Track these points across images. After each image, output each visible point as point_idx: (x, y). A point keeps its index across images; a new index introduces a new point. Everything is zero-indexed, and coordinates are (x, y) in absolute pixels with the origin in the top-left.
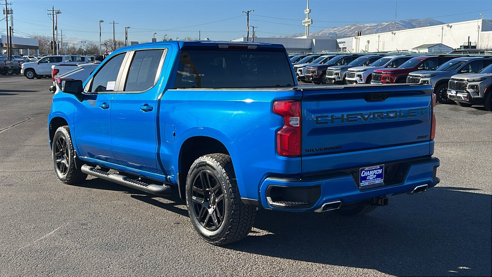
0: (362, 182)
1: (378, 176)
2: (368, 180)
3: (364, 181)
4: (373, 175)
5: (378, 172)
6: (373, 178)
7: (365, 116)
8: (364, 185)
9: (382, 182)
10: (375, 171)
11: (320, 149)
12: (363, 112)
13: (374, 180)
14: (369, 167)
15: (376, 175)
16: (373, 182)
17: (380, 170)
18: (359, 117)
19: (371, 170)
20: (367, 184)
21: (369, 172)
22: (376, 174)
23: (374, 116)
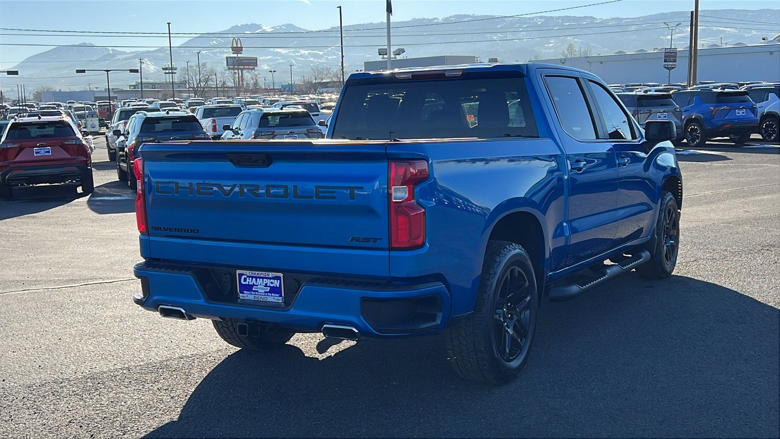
0: (244, 293)
1: (274, 290)
2: (254, 291)
3: (248, 292)
4: (264, 286)
5: (272, 283)
6: (265, 292)
7: (224, 187)
8: (245, 298)
9: (281, 301)
10: (266, 280)
11: (170, 229)
12: (222, 182)
13: (266, 294)
14: (252, 272)
15: (269, 288)
16: (262, 298)
17: (276, 281)
18: (215, 189)
19: (260, 278)
20: (251, 297)
21: (254, 279)
22: (269, 286)
23: (242, 190)
